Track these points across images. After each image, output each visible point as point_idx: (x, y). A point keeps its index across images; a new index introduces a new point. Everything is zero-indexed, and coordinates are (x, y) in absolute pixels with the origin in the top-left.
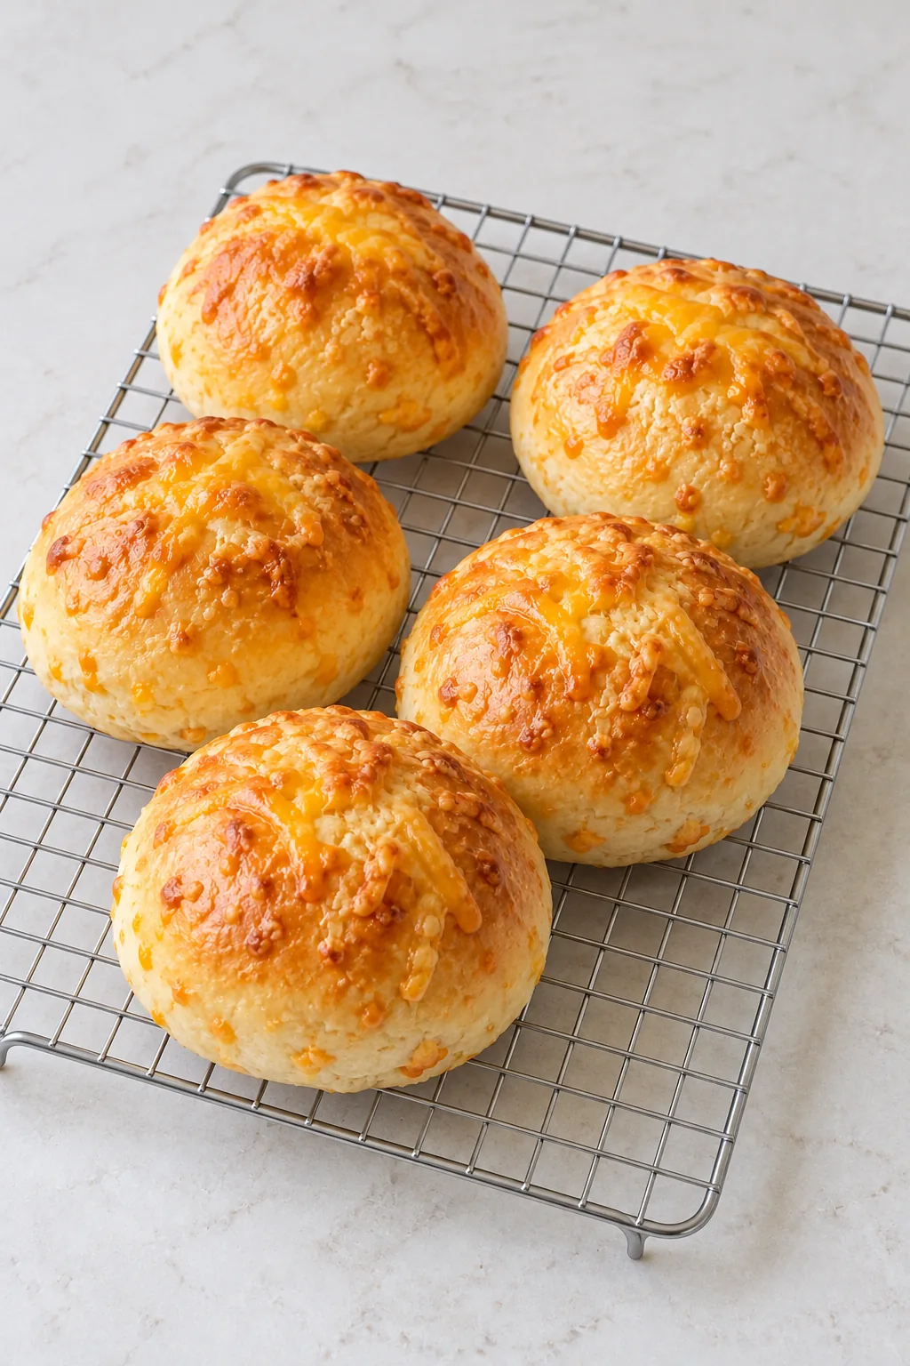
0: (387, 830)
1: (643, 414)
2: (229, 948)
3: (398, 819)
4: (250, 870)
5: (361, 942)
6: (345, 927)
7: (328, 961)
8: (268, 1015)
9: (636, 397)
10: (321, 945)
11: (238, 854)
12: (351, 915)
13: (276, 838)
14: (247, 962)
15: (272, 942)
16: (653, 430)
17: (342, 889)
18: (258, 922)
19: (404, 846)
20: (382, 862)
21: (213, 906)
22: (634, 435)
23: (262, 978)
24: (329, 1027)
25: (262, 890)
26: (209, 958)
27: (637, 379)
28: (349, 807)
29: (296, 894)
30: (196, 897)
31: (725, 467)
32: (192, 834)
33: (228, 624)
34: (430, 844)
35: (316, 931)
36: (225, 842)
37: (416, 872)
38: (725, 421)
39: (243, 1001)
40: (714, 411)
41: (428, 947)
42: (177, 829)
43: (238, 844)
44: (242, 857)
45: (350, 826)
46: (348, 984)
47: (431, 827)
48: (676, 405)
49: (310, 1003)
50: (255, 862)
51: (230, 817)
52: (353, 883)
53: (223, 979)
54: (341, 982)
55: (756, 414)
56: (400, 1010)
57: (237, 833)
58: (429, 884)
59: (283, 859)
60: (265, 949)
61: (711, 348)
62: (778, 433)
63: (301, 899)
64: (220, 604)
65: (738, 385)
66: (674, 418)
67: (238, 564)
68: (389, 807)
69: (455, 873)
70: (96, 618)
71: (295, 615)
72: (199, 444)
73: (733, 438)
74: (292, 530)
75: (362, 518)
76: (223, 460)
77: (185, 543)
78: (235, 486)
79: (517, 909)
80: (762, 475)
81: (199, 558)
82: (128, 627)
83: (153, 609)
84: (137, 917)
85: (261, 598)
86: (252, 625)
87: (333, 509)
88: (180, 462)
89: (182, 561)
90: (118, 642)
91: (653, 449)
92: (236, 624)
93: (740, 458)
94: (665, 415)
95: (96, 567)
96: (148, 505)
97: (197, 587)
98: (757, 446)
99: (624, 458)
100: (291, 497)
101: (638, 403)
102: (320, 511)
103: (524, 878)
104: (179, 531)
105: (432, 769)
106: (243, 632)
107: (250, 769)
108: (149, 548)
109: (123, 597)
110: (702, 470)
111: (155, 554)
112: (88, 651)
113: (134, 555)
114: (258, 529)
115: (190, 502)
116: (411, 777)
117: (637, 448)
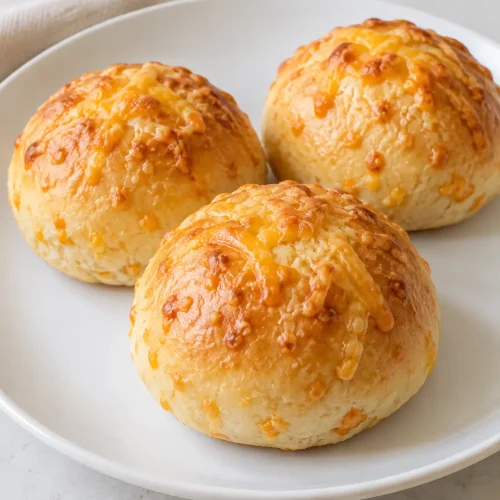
0: (325, 256)
1: (346, 100)
2: (213, 344)
3: (333, 248)
4: (226, 285)
5: (308, 336)
6: (297, 325)
7: (285, 350)
8: (242, 394)
9: (341, 88)
10: (279, 338)
11: (218, 274)
12: (300, 316)
13: (245, 262)
14: (226, 354)
15: (243, 337)
16: (352, 111)
17: (294, 297)
18: (233, 323)
19: (337, 267)
20: (322, 276)
21: (200, 315)
22: (339, 114)
23: (237, 366)
24: (285, 400)
25: (236, 299)
26: (198, 353)
27: (342, 75)
28: (299, 240)
29: (261, 301)
30: (188, 307)
31: (402, 137)
32: (185, 264)
33: (148, 185)
34: (357, 266)
35: (276, 328)
36: (208, 267)
37: (347, 286)
38: (402, 104)
39: (224, 384)
40: (395, 97)
41: (356, 341)
42: (174, 262)
43: (218, 267)
44: (221, 276)
45: (298, 253)
46: (299, 367)
47: (356, 254)
48: (368, 92)
49: (273, 382)
50: (231, 279)
51: (211, 249)
52: (301, 293)
53: (209, 368)
54: (295, 365)
55: (424, 100)
56: (336, 387)
57: (217, 260)
58: (356, 294)
59: (251, 276)
60: (239, 344)
61: (393, 57)
62: (439, 116)
63: (265, 304)
64: (141, 171)
65: (412, 79)
66: (366, 101)
67: (152, 145)
68: (326, 240)
69: (374, 287)
70: (61, 191)
71: (193, 179)
72: (114, 77)
73: (408, 117)
74: (183, 123)
75: (228, 116)
76: (131, 84)
77: (115, 133)
78: (142, 97)
79: (418, 319)
80: (428, 147)
81: (125, 143)
82: (83, 193)
83: (98, 179)
84: (146, 330)
85: (170, 167)
86: (165, 186)
87: (208, 111)
88: (103, 88)
89: (114, 145)
90: (78, 205)
91: (352, 123)
92: (154, 186)
93: (413, 132)
94: (361, 99)
95: (59, 156)
96: (87, 115)
97: (126, 162)
98: (425, 124)
99: (331, 132)
100: (181, 103)
101: (342, 92)
102: (201, 112)
103: (422, 296)
104: (110, 127)
105: (356, 217)
106: (159, 191)
107: (226, 217)
108: (92, 139)
109: (78, 173)
110: (385, 140)
111: (96, 142)
112: (58, 215)
113: (82, 145)
114: (161, 123)
115: (114, 109)
116: (342, 221)
117: (340, 124)
